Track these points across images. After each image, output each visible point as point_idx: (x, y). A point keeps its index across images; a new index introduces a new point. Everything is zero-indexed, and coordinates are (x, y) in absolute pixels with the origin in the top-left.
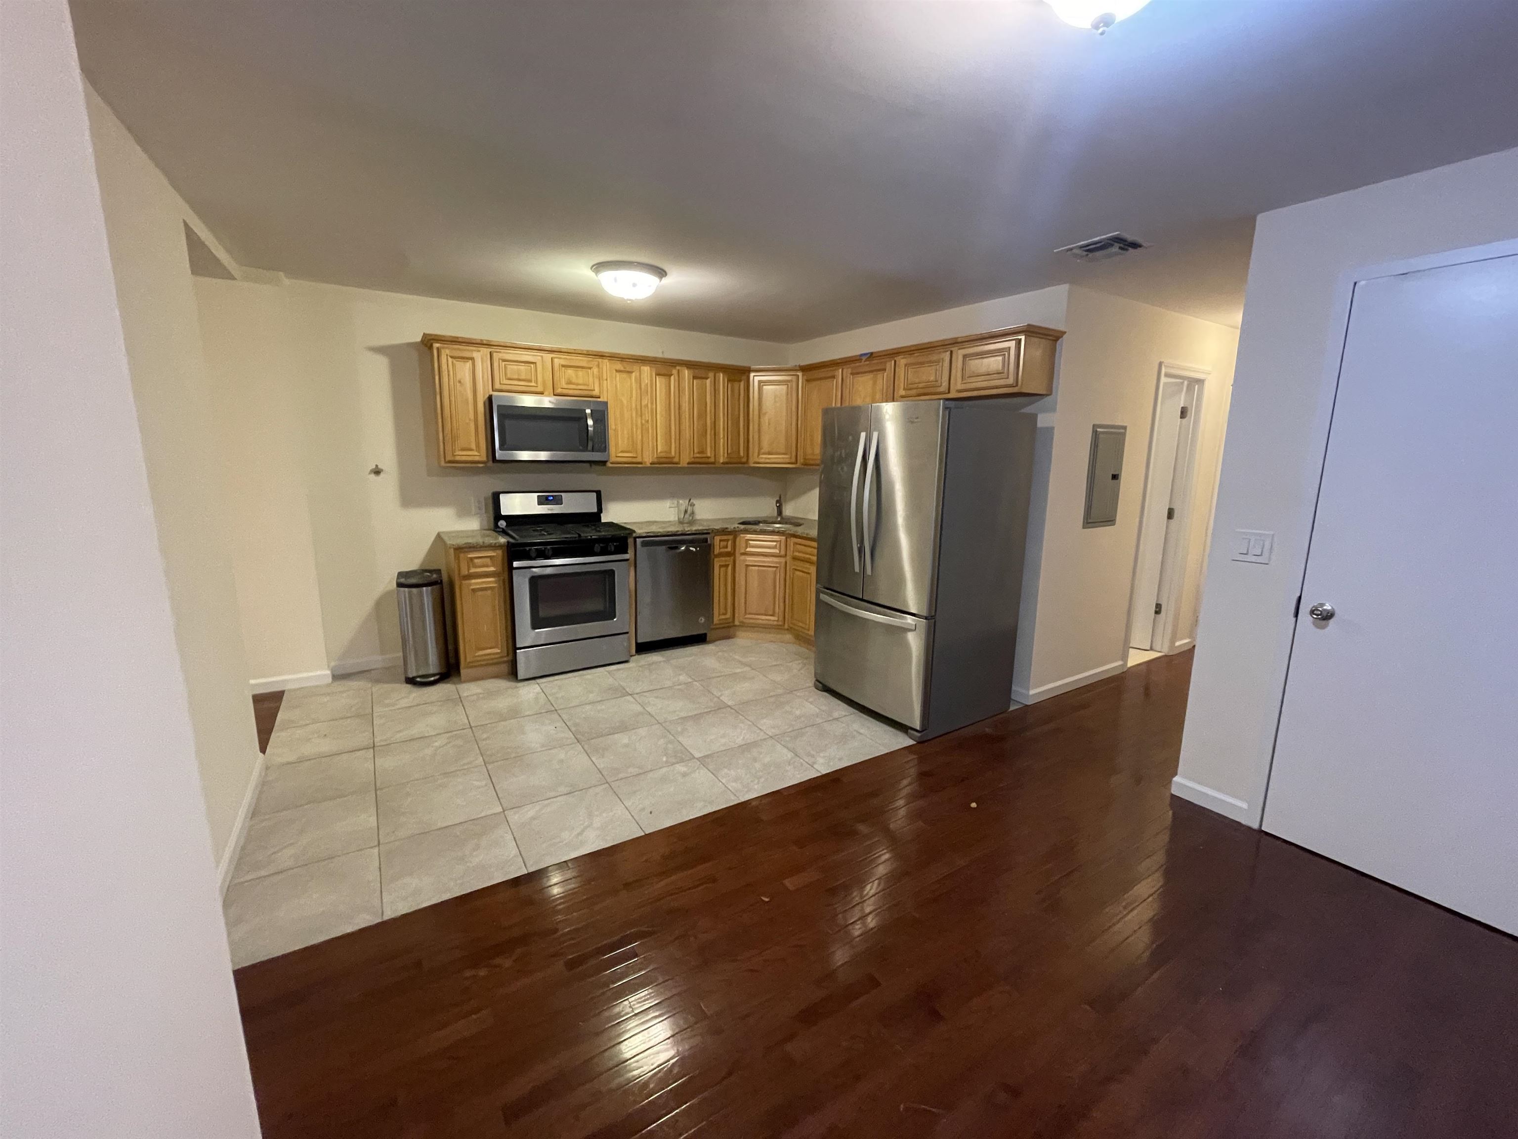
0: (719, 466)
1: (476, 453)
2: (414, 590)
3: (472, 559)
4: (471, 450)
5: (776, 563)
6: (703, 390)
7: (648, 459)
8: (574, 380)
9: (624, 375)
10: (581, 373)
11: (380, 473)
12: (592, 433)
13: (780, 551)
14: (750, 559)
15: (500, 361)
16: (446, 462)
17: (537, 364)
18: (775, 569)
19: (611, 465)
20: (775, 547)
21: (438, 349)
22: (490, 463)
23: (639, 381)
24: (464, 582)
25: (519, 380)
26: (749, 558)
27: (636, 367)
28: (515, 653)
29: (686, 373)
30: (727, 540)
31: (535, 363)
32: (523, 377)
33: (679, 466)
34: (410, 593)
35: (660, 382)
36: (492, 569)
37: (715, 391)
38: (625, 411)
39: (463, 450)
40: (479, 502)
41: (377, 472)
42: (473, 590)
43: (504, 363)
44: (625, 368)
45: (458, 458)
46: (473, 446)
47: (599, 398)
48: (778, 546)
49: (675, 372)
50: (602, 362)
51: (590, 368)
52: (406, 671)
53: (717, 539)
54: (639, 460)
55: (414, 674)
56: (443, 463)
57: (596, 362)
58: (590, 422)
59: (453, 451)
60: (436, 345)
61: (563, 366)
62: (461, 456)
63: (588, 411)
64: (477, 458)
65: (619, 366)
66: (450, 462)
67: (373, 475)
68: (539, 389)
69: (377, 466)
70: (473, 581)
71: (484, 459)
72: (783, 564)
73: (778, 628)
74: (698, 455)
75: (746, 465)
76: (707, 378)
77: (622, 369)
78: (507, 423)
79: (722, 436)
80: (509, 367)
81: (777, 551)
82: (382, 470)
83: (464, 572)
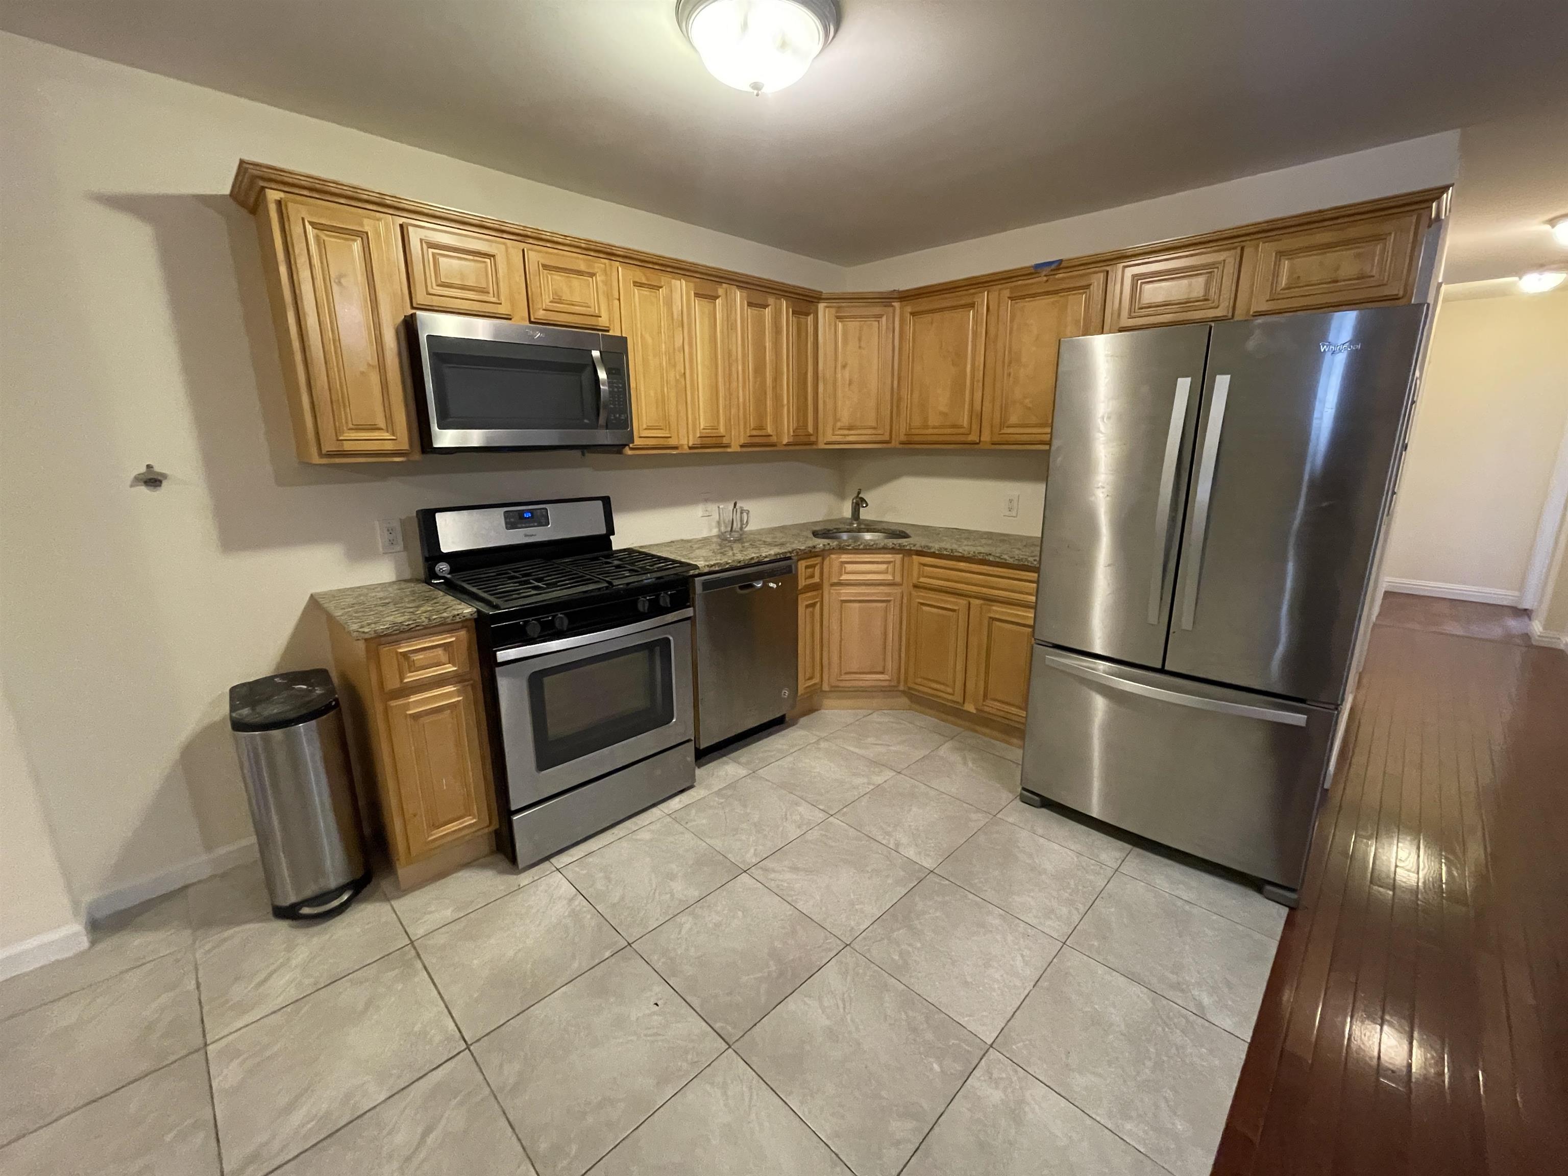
0: (782, 449)
1: (387, 436)
2: (277, 734)
3: (405, 655)
4: (374, 428)
5: (889, 594)
6: (759, 323)
7: (685, 439)
8: (566, 296)
9: (645, 292)
10: (576, 282)
11: (161, 482)
12: (607, 395)
13: (894, 577)
14: (847, 592)
15: (425, 246)
16: (321, 455)
17: (498, 258)
18: (884, 605)
19: (630, 452)
20: (886, 572)
21: (279, 203)
22: (417, 456)
23: (669, 303)
24: (393, 703)
25: (463, 288)
26: (845, 590)
27: (664, 279)
28: (510, 824)
29: (738, 296)
30: (813, 566)
31: (494, 256)
32: (470, 282)
33: (729, 450)
34: (267, 741)
35: (699, 307)
36: (450, 668)
37: (777, 331)
38: (650, 358)
39: (358, 428)
40: (390, 531)
41: (152, 480)
42: (416, 717)
43: (431, 250)
44: (647, 279)
45: (348, 446)
46: (381, 423)
47: (608, 331)
48: (890, 570)
49: (721, 291)
50: (611, 265)
51: (592, 275)
52: (272, 892)
53: (802, 565)
54: (672, 442)
55: (293, 899)
56: (316, 460)
57: (600, 265)
58: (602, 375)
59: (338, 431)
60: (273, 195)
61: (545, 267)
62: (355, 441)
63: (596, 354)
64: (389, 446)
65: (639, 275)
66: (330, 455)
67: (143, 489)
68: (502, 310)
69: (148, 466)
70: (413, 698)
71: (405, 446)
72: (899, 596)
73: (888, 691)
74: (755, 433)
75: (815, 447)
76: (765, 306)
77: (644, 281)
78: (448, 371)
79: (785, 402)
80: (441, 260)
81: (890, 577)
82: (165, 476)
83: (392, 683)
